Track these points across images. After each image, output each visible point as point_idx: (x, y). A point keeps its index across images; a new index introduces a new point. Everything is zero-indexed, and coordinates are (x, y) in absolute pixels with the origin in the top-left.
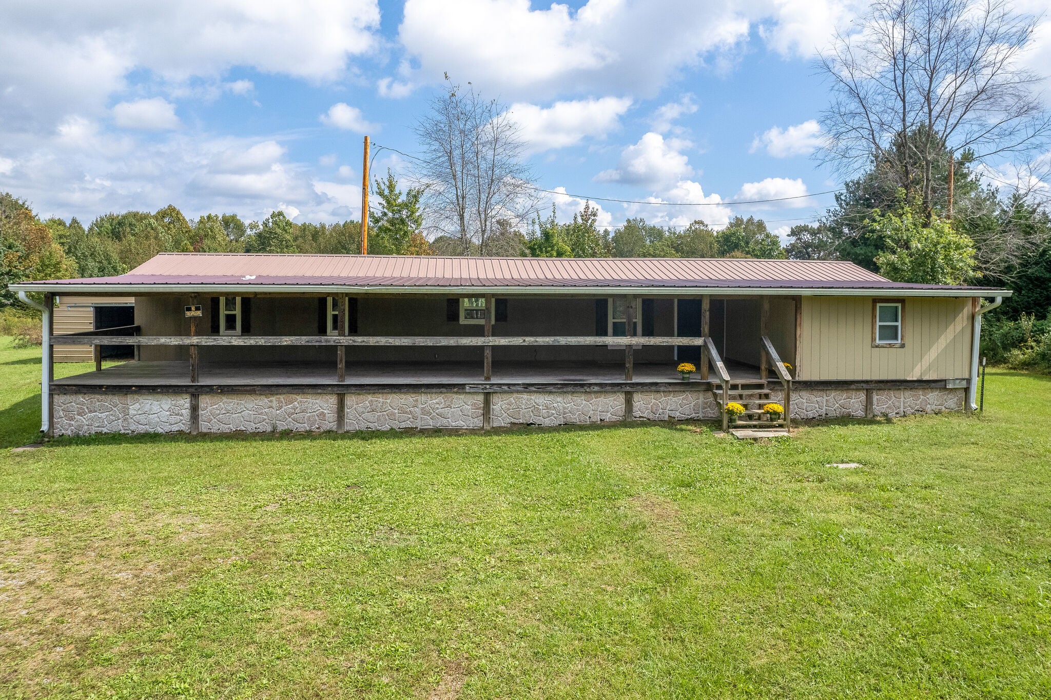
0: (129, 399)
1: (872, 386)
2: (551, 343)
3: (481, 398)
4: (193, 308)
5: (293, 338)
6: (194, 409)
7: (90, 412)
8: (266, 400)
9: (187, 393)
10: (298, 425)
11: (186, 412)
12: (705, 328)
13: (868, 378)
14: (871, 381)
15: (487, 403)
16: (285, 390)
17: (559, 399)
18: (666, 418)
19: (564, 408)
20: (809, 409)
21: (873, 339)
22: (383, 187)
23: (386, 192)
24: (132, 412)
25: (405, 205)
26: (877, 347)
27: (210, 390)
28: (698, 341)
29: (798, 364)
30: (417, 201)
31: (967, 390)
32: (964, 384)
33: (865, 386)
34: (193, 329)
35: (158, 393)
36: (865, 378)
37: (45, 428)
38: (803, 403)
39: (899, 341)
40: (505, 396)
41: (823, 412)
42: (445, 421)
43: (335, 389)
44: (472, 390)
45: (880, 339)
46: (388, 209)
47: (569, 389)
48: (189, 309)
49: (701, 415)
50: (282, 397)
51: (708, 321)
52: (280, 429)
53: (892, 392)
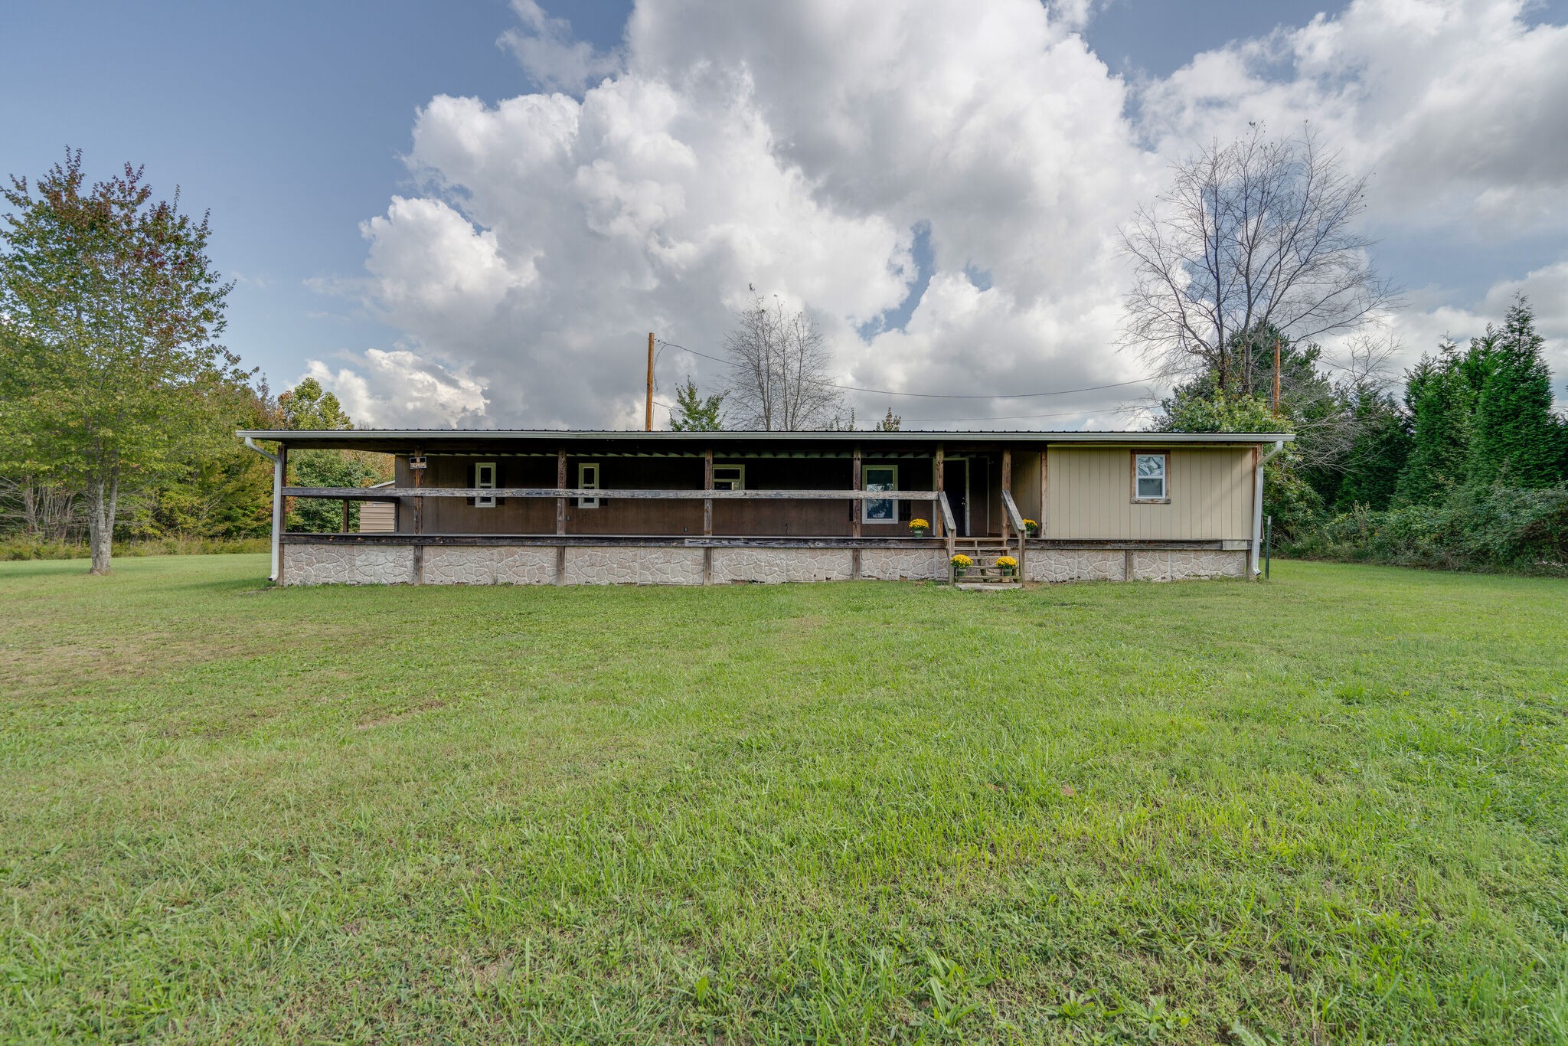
0: (356, 549)
1: (1132, 546)
2: (773, 497)
3: (701, 553)
4: (418, 460)
5: (514, 490)
6: (418, 560)
7: (318, 562)
8: (488, 553)
9: (411, 544)
10: (518, 578)
11: (410, 564)
12: (939, 480)
13: (1127, 538)
14: (1131, 541)
15: (708, 559)
16: (506, 542)
17: (782, 556)
18: (898, 578)
19: (787, 565)
20: (1058, 571)
21: (1132, 494)
22: (684, 395)
23: (687, 400)
24: (358, 563)
25: (705, 413)
26: (1136, 503)
27: (432, 541)
28: (931, 496)
29: (1044, 521)
30: (716, 408)
31: (1248, 552)
32: (1244, 546)
33: (1123, 546)
34: (418, 481)
35: (382, 544)
36: (1122, 538)
37: (274, 576)
38: (1050, 564)
39: (1164, 496)
40: (726, 551)
41: (1075, 575)
42: (665, 576)
43: (555, 542)
44: (691, 545)
45: (1140, 494)
46: (689, 416)
47: (793, 545)
48: (414, 461)
49: (936, 576)
50: (503, 549)
51: (942, 473)
52: (500, 582)
53: (1157, 555)
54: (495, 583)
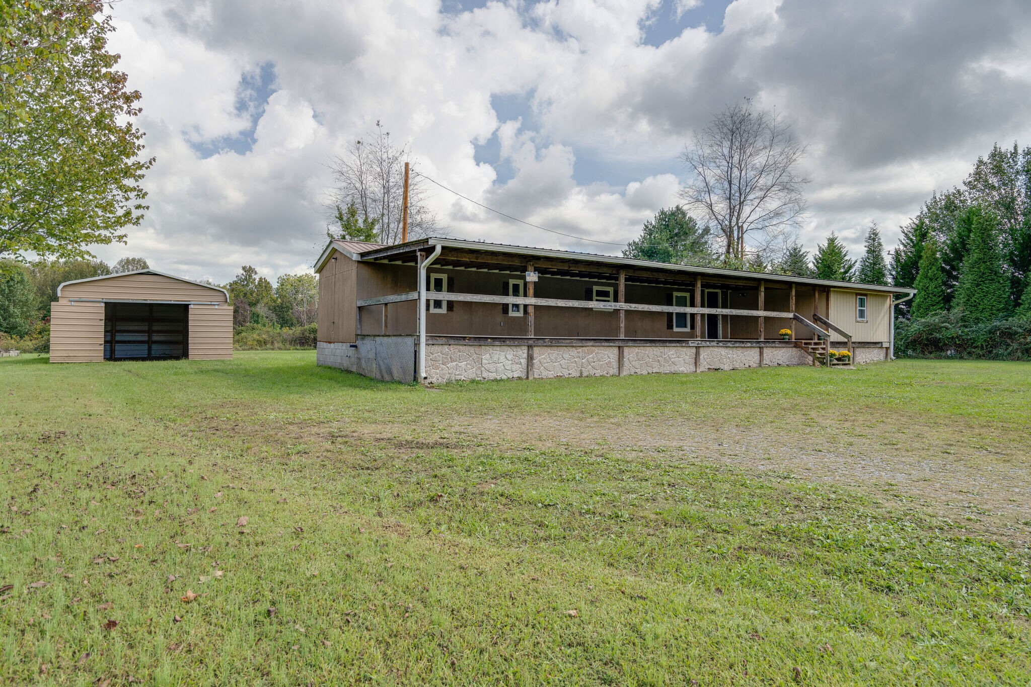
0: (483, 349)
1: (856, 345)
3: (694, 350)
6: (530, 358)
7: (452, 361)
8: (576, 351)
9: (524, 345)
10: (594, 371)
11: (524, 361)
13: (855, 341)
15: (697, 354)
16: (591, 343)
17: (731, 352)
18: (776, 365)
19: (733, 358)
21: (856, 318)
24: (485, 361)
26: (858, 322)
27: (543, 342)
31: (888, 348)
32: (888, 345)
35: (505, 345)
39: (866, 319)
40: (706, 350)
42: (675, 367)
44: (692, 345)
47: (737, 345)
50: (586, 349)
52: (585, 374)
53: (867, 350)
54: (581, 376)
